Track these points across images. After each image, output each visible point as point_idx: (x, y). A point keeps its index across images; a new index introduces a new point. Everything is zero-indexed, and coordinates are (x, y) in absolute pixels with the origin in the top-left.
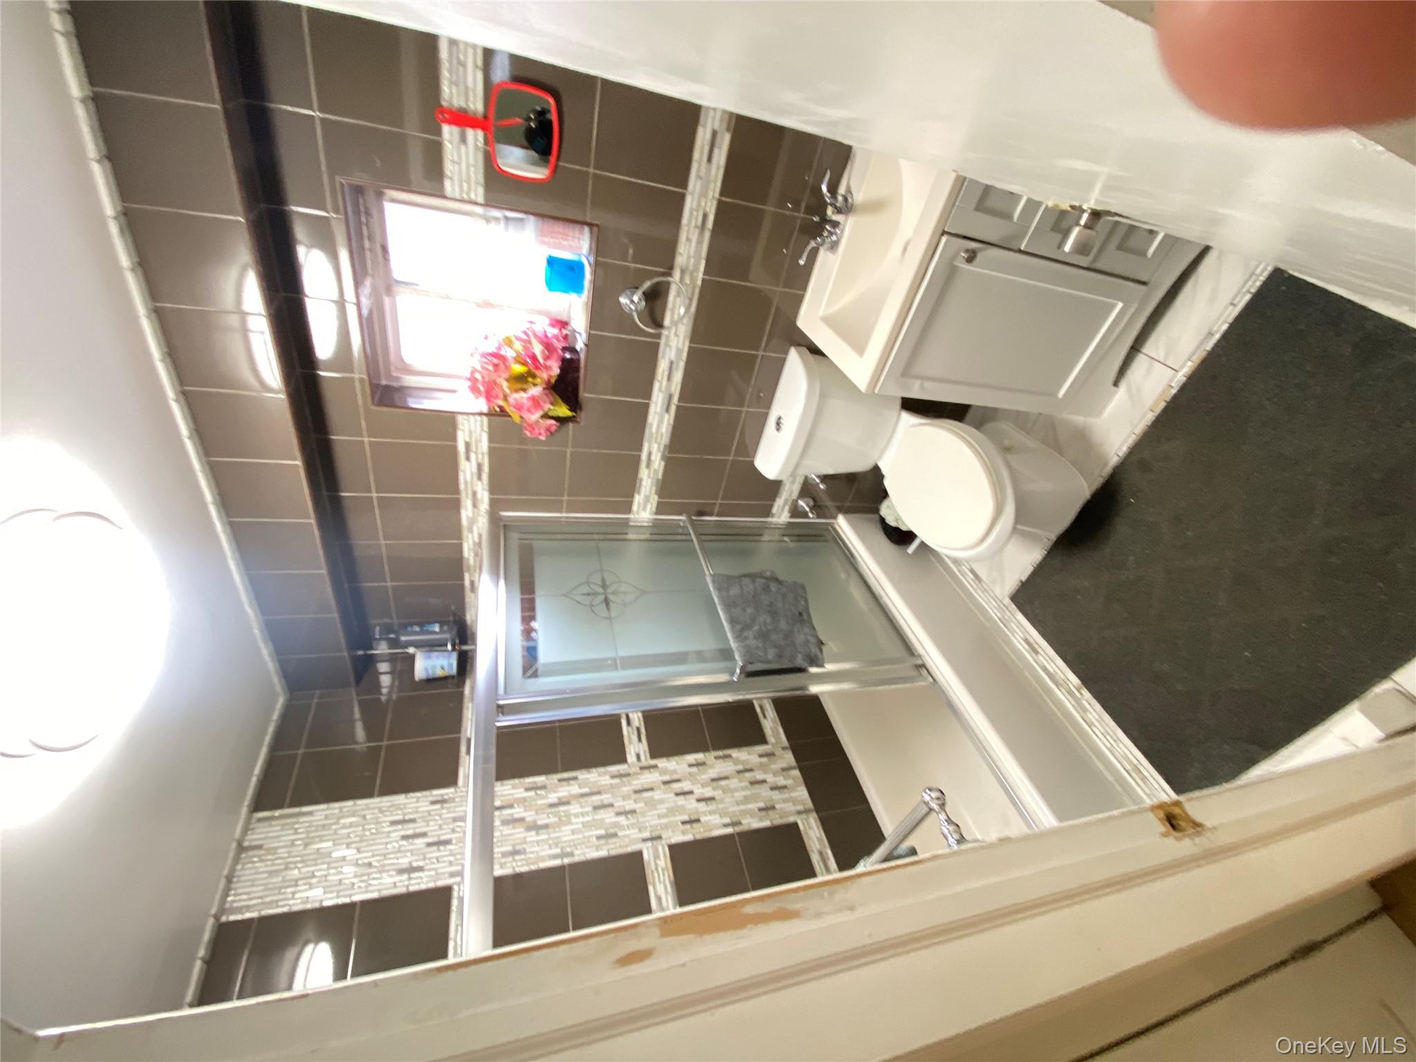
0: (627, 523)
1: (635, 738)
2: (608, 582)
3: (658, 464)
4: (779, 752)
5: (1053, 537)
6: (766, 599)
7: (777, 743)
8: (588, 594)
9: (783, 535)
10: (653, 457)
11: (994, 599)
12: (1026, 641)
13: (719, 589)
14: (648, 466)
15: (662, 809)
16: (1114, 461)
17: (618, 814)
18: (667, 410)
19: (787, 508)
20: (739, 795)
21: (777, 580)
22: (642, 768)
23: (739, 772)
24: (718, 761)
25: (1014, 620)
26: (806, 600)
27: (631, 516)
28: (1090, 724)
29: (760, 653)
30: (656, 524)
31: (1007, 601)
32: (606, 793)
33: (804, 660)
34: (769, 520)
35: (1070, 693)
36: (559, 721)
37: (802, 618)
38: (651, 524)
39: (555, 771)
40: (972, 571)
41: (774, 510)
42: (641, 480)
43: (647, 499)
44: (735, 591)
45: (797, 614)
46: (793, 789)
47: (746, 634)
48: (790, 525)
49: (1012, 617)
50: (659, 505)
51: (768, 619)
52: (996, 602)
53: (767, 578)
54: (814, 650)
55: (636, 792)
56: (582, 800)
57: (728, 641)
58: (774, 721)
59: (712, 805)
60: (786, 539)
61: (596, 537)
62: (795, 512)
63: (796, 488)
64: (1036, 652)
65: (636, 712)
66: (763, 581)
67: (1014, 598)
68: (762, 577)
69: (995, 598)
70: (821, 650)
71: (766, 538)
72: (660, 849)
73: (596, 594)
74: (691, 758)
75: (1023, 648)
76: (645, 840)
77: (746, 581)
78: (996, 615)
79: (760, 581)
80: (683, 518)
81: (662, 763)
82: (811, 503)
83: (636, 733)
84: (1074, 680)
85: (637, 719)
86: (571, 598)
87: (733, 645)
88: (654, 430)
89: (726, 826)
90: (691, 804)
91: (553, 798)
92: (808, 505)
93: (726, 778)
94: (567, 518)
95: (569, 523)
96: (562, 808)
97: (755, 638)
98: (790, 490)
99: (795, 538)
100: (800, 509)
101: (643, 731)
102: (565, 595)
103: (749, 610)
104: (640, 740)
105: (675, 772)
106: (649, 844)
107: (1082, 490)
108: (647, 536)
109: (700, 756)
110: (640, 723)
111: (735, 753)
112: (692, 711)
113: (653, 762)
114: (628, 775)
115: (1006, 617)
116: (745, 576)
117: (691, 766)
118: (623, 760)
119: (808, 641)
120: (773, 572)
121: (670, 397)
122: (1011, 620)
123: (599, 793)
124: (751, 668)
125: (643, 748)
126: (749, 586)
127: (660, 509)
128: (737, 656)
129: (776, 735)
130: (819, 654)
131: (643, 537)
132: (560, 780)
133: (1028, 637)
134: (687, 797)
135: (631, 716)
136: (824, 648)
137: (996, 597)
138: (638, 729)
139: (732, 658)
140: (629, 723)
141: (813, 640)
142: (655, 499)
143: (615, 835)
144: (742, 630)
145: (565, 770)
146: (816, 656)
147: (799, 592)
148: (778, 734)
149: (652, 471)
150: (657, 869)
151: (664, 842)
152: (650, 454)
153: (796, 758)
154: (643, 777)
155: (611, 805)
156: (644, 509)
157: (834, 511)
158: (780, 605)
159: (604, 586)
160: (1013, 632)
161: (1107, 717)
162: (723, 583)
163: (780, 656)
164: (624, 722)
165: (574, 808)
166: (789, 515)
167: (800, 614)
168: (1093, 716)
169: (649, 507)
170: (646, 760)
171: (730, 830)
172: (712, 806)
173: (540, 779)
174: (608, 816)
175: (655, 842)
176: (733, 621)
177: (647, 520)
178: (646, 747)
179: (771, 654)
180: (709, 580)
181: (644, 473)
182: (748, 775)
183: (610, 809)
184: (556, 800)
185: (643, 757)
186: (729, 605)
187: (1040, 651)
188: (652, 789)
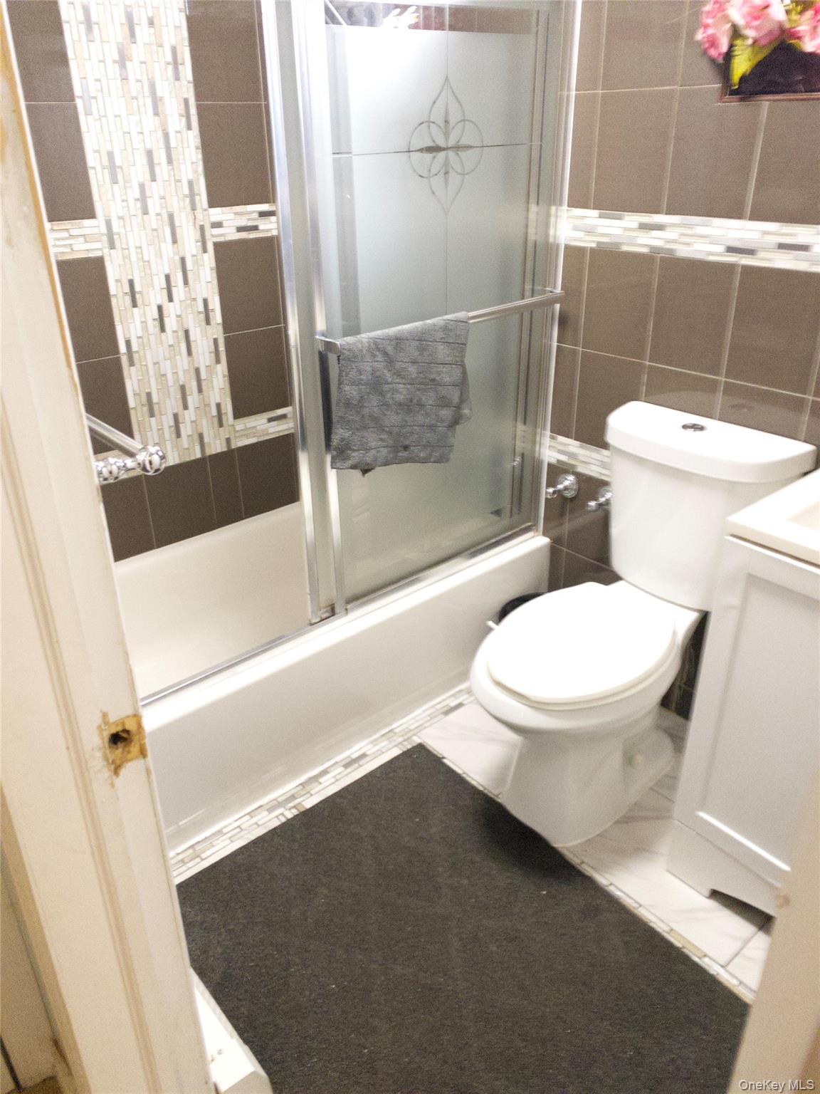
0: (554, 204)
1: (244, 222)
2: (462, 154)
3: (643, 242)
4: (224, 433)
5: (501, 800)
6: (429, 399)
7: (236, 432)
8: (446, 122)
9: (523, 456)
10: (655, 233)
11: (418, 727)
12: (364, 756)
13: (446, 328)
14: (644, 227)
15: (149, 253)
16: (602, 879)
17: (142, 187)
18: (731, 250)
19: (564, 458)
20: (167, 368)
21: (456, 421)
22: (202, 228)
23: (197, 371)
24: (212, 343)
25: (390, 746)
26: (425, 461)
27: (565, 207)
28: (252, 814)
29: (353, 374)
30: (549, 249)
31: (417, 740)
32: (169, 170)
33: (342, 440)
34: (548, 433)
35: (293, 797)
36: (267, 107)
37: (401, 452)
38: (551, 240)
39: (198, 96)
40: (460, 705)
41: (561, 439)
42: (619, 218)
43: (590, 232)
44: (442, 352)
45: (407, 443)
46: (176, 446)
47: (380, 357)
48: (537, 464)
49: (394, 744)
50: (581, 250)
51: (400, 397)
52: (416, 728)
53: (458, 407)
54: (355, 456)
55: (171, 217)
56: (160, 134)
57: (371, 331)
58: (265, 432)
59: (155, 327)
60: (518, 459)
61: (536, 143)
62: (557, 471)
63: (593, 470)
64: (346, 766)
65: (278, 229)
66: (456, 399)
67: (421, 748)
68: (462, 401)
69: (421, 728)
70: (354, 467)
71: (521, 427)
72: (98, 245)
73: (447, 135)
74: (215, 304)
75: (354, 751)
76: (108, 224)
77: (457, 372)
78: (398, 727)
79: (455, 396)
80: (558, 290)
81: (209, 260)
82: (569, 494)
83: (250, 224)
84: (309, 803)
85: (269, 227)
86: (443, 89)
87: (365, 337)
88: (700, 230)
89: (128, 343)
90: (155, 296)
91: (163, 89)
92: (566, 488)
93: (189, 353)
94: (568, 97)
95: (560, 103)
96: (149, 102)
97: (374, 372)
98: (588, 460)
99: (517, 472)
100: (560, 479)
101: (253, 235)
102: (447, 78)
103: (413, 370)
104: (240, 229)
105: (198, 278)
106: (104, 230)
107: (565, 840)
108: (532, 237)
109: (217, 317)
110: (263, 231)
111: (222, 369)
112: (278, 316)
113: (210, 247)
114: (194, 209)
115: (395, 738)
116: (464, 373)
117: (205, 302)
118: (213, 203)
119: (367, 450)
120: (469, 419)
121: (751, 252)
122: (390, 742)
123: (170, 161)
124: (332, 358)
125: (230, 234)
126: (448, 376)
127: (574, 253)
128: (350, 339)
129: (246, 432)
130: (350, 463)
131: (531, 231)
132: (186, 101)
133: (367, 759)
134: (165, 292)
135: (273, 219)
136: (357, 473)
137: (422, 730)
138: (255, 228)
139: (346, 333)
140: (263, 214)
141: (369, 458)
142: (589, 242)
143: (114, 181)
144: (385, 354)
145: (200, 109)
146: (348, 458)
147: (438, 452)
148: (247, 436)
149: (634, 234)
150: (71, 237)
151: (106, 251)
152: (660, 227)
153: (217, 455)
154: (191, 228)
155: (153, 179)
156: (576, 228)
157: (555, 533)
158: (420, 419)
159: (457, 148)
160: (374, 742)
161: (260, 832)
162: (455, 338)
163: (348, 404)
164: (265, 207)
165: (150, 122)
166: (553, 461)
167: (406, 448)
168: (262, 818)
169: (580, 235)
170: (214, 236)
171: (123, 348)
172: (153, 327)
173: (187, 71)
174: (139, 172)
175: (105, 238)
176: (398, 341)
177: (558, 233)
178: (229, 238)
179: (351, 391)
180: (461, 315)
181: (632, 220)
182: (194, 384)
183: (148, 177)
184: (159, 94)
185: (216, 231)
186: (421, 339)
187: (349, 770)
188: (175, 241)
